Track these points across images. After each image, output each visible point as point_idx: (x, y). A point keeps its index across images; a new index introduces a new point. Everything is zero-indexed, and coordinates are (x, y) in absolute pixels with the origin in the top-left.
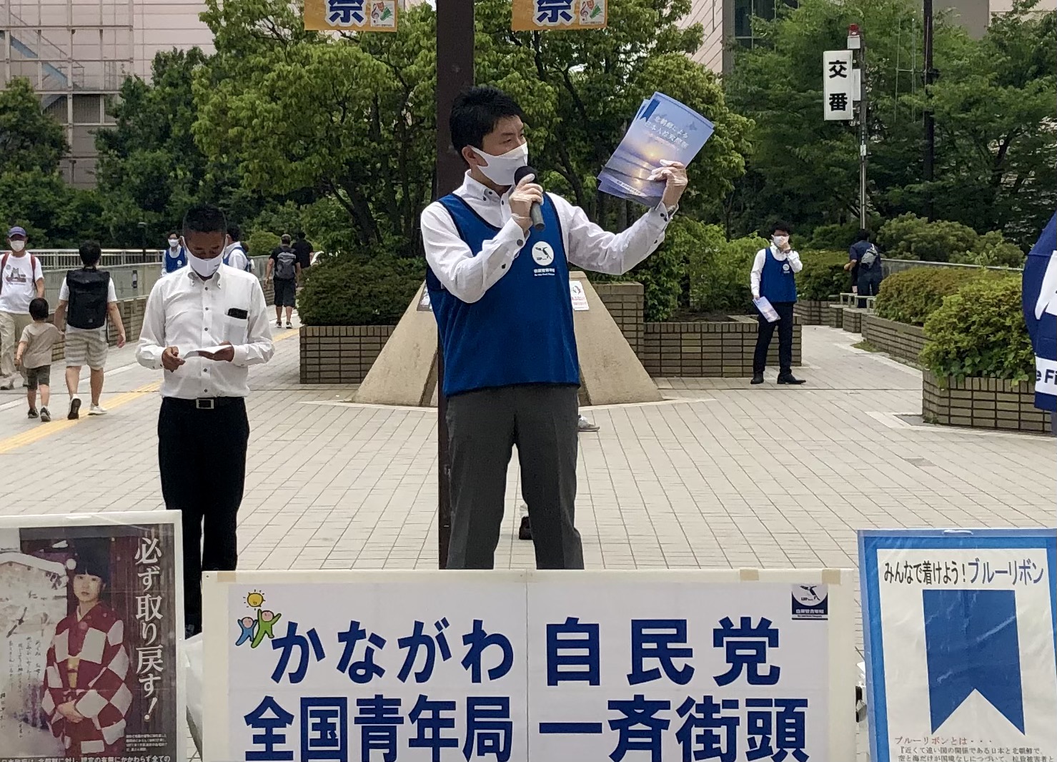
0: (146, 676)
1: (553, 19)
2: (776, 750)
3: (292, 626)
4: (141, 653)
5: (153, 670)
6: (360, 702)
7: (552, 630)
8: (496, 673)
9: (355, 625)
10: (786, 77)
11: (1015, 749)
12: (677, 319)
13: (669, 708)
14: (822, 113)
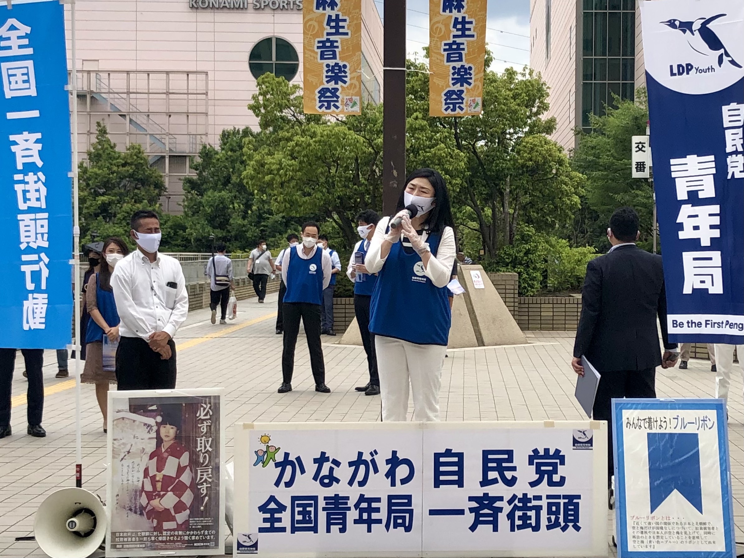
0: (202, 484)
1: (454, 110)
2: (563, 524)
3: (287, 455)
4: (199, 471)
5: (206, 481)
6: (325, 498)
7: (437, 456)
8: (404, 481)
9: (323, 454)
10: (610, 151)
11: (697, 523)
12: (539, 296)
13: (503, 501)
14: (631, 173)
